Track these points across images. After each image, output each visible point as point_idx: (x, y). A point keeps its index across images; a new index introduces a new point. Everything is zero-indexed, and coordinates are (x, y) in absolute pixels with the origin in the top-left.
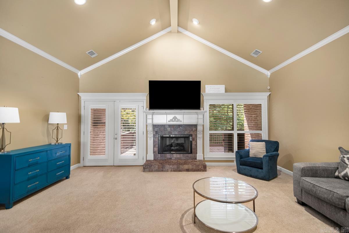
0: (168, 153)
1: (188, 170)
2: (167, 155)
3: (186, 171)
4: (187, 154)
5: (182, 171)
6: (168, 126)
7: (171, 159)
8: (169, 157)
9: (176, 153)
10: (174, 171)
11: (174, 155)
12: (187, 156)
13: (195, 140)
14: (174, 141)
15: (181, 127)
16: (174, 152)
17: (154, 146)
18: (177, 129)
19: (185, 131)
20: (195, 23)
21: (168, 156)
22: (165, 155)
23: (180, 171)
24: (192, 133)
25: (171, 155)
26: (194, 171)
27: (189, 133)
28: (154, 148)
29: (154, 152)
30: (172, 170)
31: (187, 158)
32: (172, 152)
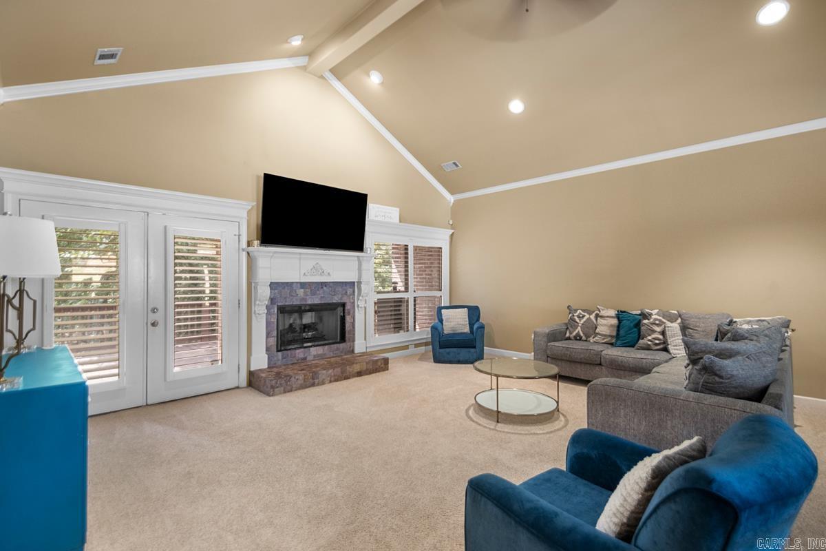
0: (298, 348)
1: (360, 374)
2: (297, 351)
3: (357, 376)
4: (335, 345)
5: (349, 378)
6: (299, 285)
7: (305, 359)
8: (302, 356)
9: (315, 346)
11: (311, 349)
12: (338, 349)
13: (351, 312)
14: (295, 320)
15: (325, 288)
16: (309, 344)
17: (268, 335)
18: (318, 292)
19: (334, 295)
20: (375, 79)
21: (300, 353)
22: (293, 352)
23: (346, 378)
24: (345, 300)
25: (306, 349)
26: (370, 373)
27: (341, 298)
28: (269, 339)
29: (268, 350)
30: (332, 379)
31: (337, 352)
32: (305, 345)
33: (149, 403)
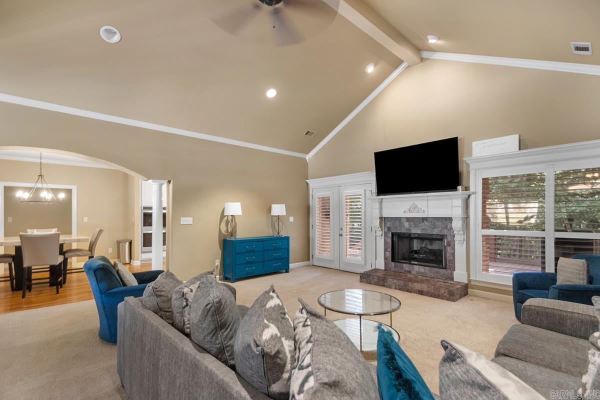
0: (407, 263)
1: (421, 293)
2: (404, 265)
3: (418, 294)
5: (411, 292)
6: (405, 219)
7: (410, 272)
8: (407, 269)
9: (419, 265)
10: (400, 289)
11: (415, 266)
13: (452, 245)
14: (426, 245)
15: (425, 222)
16: (416, 263)
17: (386, 250)
18: (420, 225)
19: (434, 228)
21: (406, 267)
22: (401, 264)
23: (408, 291)
24: (445, 232)
25: (411, 266)
26: (432, 296)
27: (441, 231)
28: (386, 253)
29: (385, 258)
30: (397, 287)
32: (412, 262)
33: (341, 269)
